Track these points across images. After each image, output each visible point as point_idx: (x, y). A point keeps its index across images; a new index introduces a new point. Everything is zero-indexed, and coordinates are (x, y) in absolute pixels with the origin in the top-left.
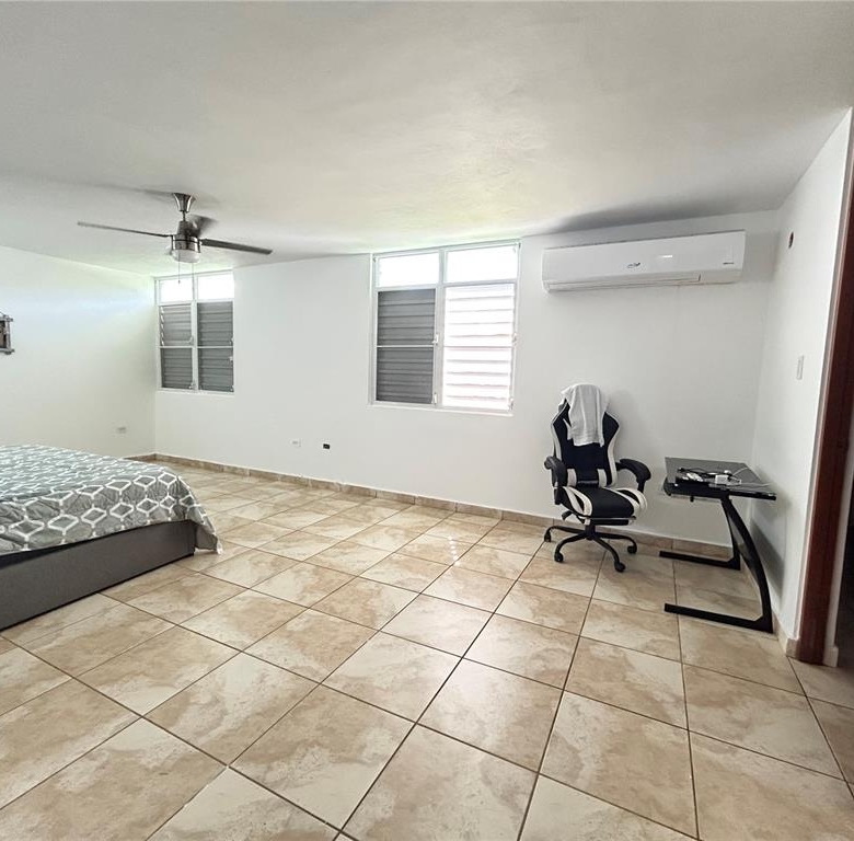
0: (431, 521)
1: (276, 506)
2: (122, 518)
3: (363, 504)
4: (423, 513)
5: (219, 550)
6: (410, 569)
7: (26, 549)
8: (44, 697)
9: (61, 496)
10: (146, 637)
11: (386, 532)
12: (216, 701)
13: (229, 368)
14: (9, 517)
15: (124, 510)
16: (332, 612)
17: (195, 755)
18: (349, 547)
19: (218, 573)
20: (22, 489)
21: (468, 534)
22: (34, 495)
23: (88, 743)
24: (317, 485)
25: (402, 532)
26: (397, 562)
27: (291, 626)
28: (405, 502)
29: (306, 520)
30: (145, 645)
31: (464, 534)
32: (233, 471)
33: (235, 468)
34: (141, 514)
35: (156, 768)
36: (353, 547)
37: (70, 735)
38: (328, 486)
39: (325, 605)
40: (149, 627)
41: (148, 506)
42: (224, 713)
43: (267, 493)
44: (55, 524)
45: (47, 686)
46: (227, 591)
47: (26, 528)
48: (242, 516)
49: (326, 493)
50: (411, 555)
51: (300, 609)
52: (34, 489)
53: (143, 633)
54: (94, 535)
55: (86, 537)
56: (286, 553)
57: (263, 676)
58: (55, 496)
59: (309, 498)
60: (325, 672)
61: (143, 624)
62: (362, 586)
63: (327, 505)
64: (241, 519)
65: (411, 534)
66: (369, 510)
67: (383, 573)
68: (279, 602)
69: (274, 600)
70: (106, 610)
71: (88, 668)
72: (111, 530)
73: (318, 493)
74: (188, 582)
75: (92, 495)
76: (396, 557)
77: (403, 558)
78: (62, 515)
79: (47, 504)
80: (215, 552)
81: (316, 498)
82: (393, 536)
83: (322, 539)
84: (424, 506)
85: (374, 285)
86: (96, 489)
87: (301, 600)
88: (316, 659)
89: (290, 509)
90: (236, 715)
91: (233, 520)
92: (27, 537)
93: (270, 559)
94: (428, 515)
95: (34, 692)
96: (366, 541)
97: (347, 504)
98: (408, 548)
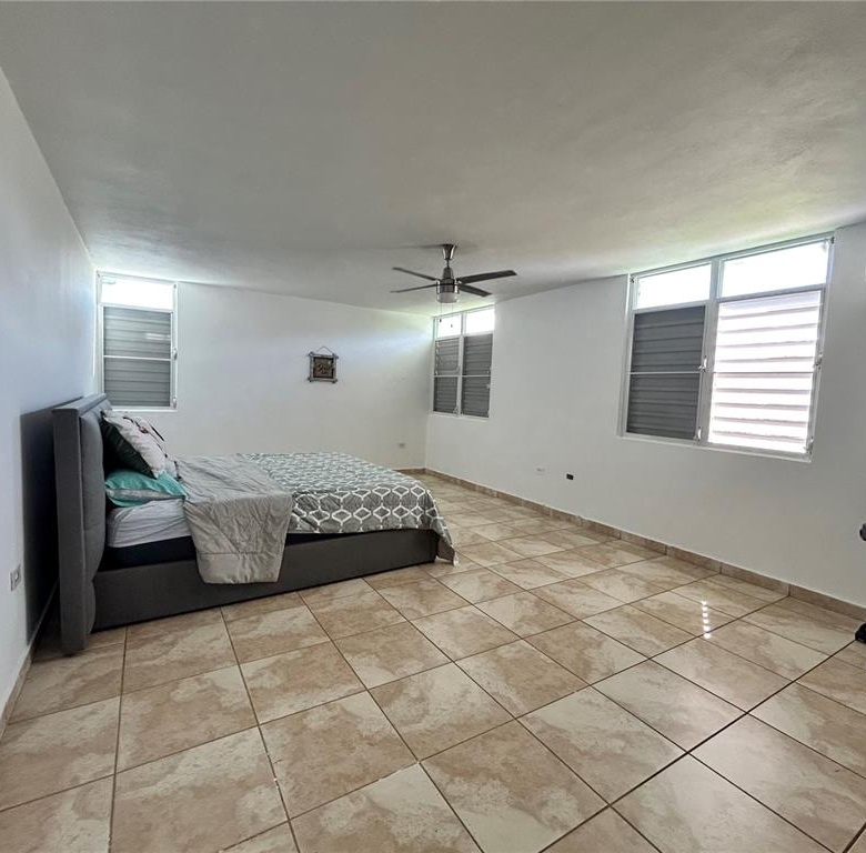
0: (684, 578)
1: (515, 531)
2: (381, 519)
3: (604, 543)
4: (673, 567)
5: (455, 562)
6: (643, 628)
7: (317, 532)
8: (311, 648)
9: (342, 495)
10: (384, 624)
11: (623, 579)
12: (422, 699)
13: (485, 395)
14: (309, 505)
15: (383, 513)
16: (545, 650)
17: (397, 740)
18: (578, 587)
19: (450, 584)
20: (322, 486)
21: (730, 603)
22: (327, 491)
23: (330, 695)
24: (558, 516)
25: (642, 583)
26: (629, 616)
27: (502, 651)
28: (653, 550)
29: (541, 549)
30: (381, 631)
31: (726, 602)
32: (484, 491)
33: (485, 489)
34: (395, 518)
35: (367, 738)
36: (583, 587)
37: (321, 684)
38: (569, 518)
39: (539, 640)
40: (389, 615)
41: (401, 512)
42: (426, 712)
43: (509, 516)
44: (336, 516)
45: (315, 641)
46: (454, 601)
47: (319, 516)
48: (482, 534)
49: (567, 526)
50: (648, 612)
51: (514, 638)
52: (329, 486)
53: (383, 619)
54: (361, 530)
55: (355, 530)
56: (513, 578)
57: (466, 692)
58: (339, 494)
59: (547, 528)
60: (523, 708)
61: (384, 612)
62: (583, 632)
63: (564, 538)
64: (481, 537)
65: (653, 588)
66: (608, 551)
67: (609, 624)
68: (496, 625)
69: (491, 622)
70: (362, 593)
71: (342, 636)
72: (373, 528)
73: (557, 524)
74: (426, 585)
75: (362, 497)
76: (629, 609)
77: (637, 612)
78: (342, 510)
79: (334, 499)
80: (452, 564)
81: (554, 529)
82: (632, 586)
83: (551, 573)
84: (678, 559)
85: (631, 307)
86: (365, 492)
87: (517, 628)
88: (518, 693)
89: (527, 536)
90: (436, 718)
91: (473, 537)
92: (319, 522)
93: (497, 580)
94: (681, 570)
95: (307, 642)
96: (599, 584)
97: (585, 541)
98: (647, 604)
